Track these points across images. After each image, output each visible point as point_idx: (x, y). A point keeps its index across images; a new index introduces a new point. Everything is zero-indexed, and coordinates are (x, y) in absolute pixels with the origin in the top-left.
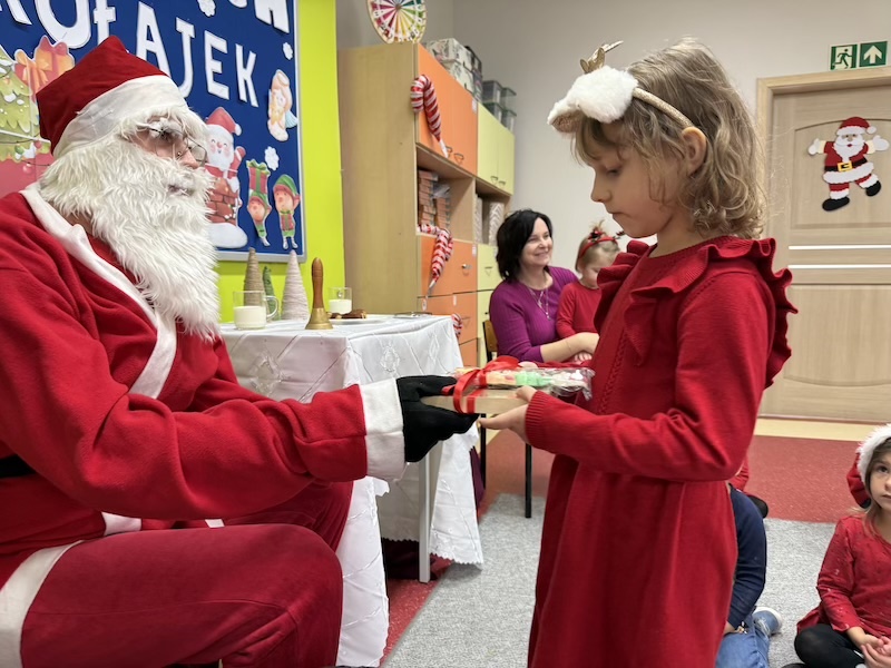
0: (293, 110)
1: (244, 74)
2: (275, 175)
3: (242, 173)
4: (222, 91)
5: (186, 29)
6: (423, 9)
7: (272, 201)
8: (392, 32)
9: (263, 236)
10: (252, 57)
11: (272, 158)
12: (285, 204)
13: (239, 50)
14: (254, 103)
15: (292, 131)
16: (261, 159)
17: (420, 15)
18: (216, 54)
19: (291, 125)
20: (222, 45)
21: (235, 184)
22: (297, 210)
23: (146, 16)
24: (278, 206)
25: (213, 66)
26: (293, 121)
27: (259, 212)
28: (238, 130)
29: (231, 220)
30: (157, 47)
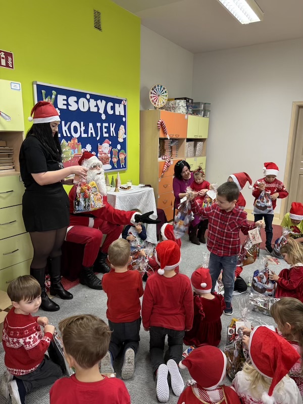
0: (125, 134)
1: (112, 129)
2: (119, 151)
3: (111, 152)
4: (107, 135)
5: (99, 125)
6: (167, 94)
7: (119, 157)
8: (157, 103)
9: (116, 166)
10: (114, 124)
11: (119, 147)
12: (122, 157)
13: (111, 124)
14: (115, 135)
15: (125, 139)
16: (116, 148)
17: (166, 96)
18: (106, 127)
19: (124, 137)
20: (107, 125)
21: (109, 155)
22: (125, 158)
23: (91, 125)
24: (120, 158)
25: (105, 130)
26: (125, 136)
27: (115, 160)
28: (110, 143)
29: (108, 164)
30: (93, 131)
